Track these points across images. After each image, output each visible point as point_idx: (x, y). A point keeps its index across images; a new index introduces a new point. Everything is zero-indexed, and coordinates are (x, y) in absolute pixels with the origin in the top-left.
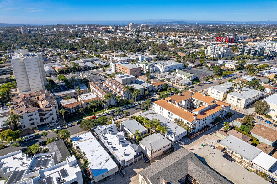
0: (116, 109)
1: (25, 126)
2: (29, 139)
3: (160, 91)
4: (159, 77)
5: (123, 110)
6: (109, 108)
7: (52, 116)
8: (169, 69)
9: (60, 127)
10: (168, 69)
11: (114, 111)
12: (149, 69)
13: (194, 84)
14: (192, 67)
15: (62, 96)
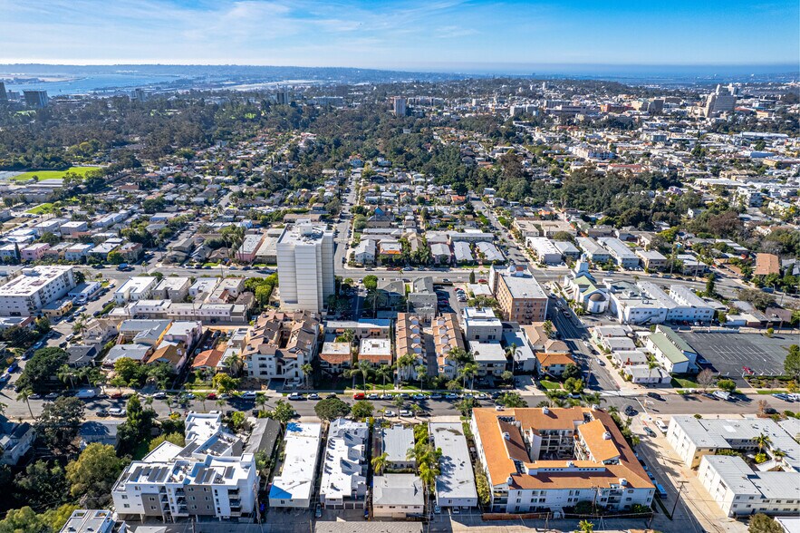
0: (412, 391)
1: (252, 372)
2: (246, 397)
3: (551, 379)
4: (595, 335)
5: (428, 399)
6: (404, 385)
7: (294, 370)
8: (645, 316)
9: (296, 394)
11: (405, 395)
14: (746, 326)
15: (337, 331)
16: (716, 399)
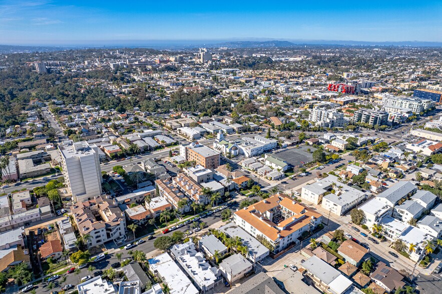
0: (190, 218)
1: (91, 244)
2: (99, 260)
3: (244, 190)
4: (243, 165)
5: (200, 219)
6: (183, 217)
7: (119, 231)
8: (256, 151)
9: (130, 245)
10: (254, 153)
11: (189, 221)
12: (230, 153)
13: (286, 176)
14: (288, 146)
15: (126, 201)
16: (302, 177)
